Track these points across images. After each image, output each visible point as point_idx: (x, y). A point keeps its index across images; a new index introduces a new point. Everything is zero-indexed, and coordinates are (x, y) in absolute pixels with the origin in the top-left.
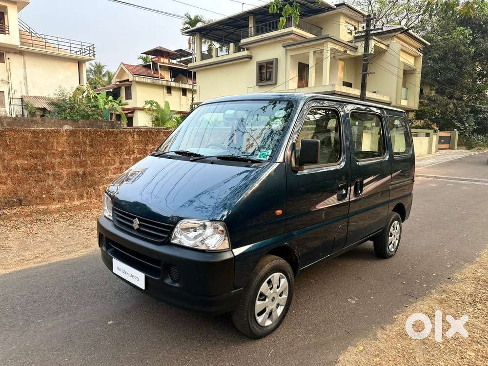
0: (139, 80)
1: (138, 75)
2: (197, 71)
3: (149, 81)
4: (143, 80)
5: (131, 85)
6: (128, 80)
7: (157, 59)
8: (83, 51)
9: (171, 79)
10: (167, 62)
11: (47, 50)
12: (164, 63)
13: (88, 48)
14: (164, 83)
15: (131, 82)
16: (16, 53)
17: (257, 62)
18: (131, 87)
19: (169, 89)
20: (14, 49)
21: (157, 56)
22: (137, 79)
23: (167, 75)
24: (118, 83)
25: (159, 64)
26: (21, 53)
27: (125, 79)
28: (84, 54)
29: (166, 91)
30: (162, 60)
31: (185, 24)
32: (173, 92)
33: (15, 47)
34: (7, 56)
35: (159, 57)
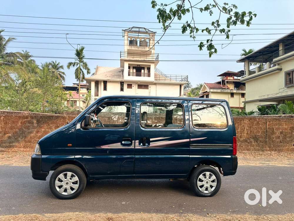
0: (213, 91)
1: (213, 88)
2: (246, 82)
3: (219, 91)
4: (215, 91)
5: (209, 94)
6: (207, 91)
7: (226, 78)
8: (183, 79)
9: (234, 88)
10: (232, 79)
11: (166, 81)
12: (230, 80)
13: (185, 78)
14: (229, 91)
15: (208, 92)
16: (154, 84)
17: (285, 72)
18: (209, 95)
19: (232, 95)
20: (153, 83)
21: (226, 76)
22: (212, 90)
23: (232, 87)
24: (202, 94)
25: (226, 81)
26: (155, 84)
27: (205, 91)
28: (183, 81)
29: (230, 96)
30: (229, 78)
31: (242, 55)
32: (235, 96)
33: (152, 82)
34: (150, 86)
35: (227, 77)
